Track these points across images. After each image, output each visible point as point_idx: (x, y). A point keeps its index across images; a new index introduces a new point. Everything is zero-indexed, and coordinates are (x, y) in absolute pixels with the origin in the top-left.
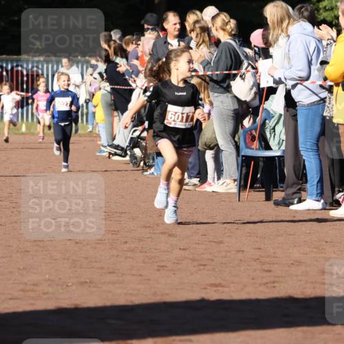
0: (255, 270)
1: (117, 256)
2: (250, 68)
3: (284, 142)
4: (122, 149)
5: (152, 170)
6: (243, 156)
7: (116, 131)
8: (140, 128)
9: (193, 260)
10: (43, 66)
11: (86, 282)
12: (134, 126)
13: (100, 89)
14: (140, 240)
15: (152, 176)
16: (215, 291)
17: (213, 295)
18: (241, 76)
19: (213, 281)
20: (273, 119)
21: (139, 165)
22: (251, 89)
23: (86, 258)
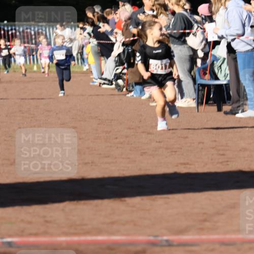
0: (213, 155)
1: (111, 147)
2: (199, 28)
3: (229, 76)
4: (109, 81)
5: (132, 93)
6: (198, 84)
7: (103, 69)
8: (121, 67)
9: (167, 149)
10: (46, 29)
11: (89, 163)
12: (116, 66)
13: (90, 43)
14: (127, 137)
15: (132, 97)
16: (184, 167)
17: (183, 170)
18: (193, 34)
19: (182, 161)
20: (219, 61)
21: (122, 91)
22: (202, 42)
23: (88, 148)
